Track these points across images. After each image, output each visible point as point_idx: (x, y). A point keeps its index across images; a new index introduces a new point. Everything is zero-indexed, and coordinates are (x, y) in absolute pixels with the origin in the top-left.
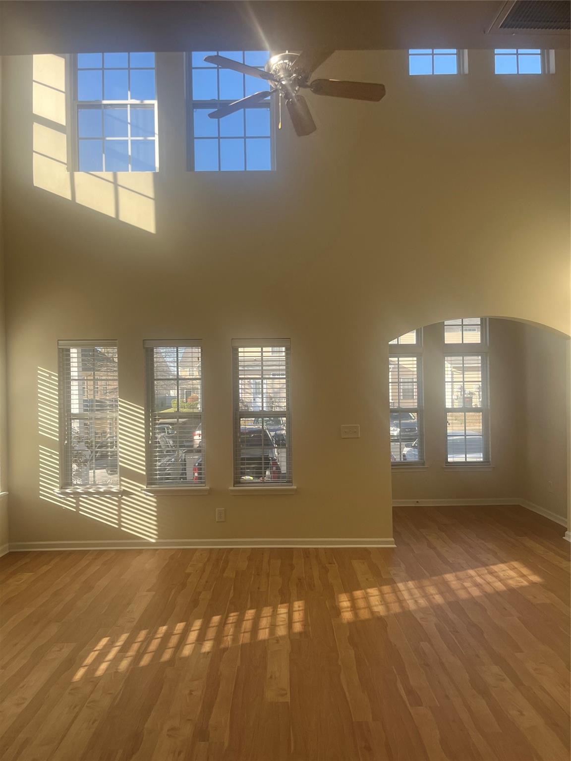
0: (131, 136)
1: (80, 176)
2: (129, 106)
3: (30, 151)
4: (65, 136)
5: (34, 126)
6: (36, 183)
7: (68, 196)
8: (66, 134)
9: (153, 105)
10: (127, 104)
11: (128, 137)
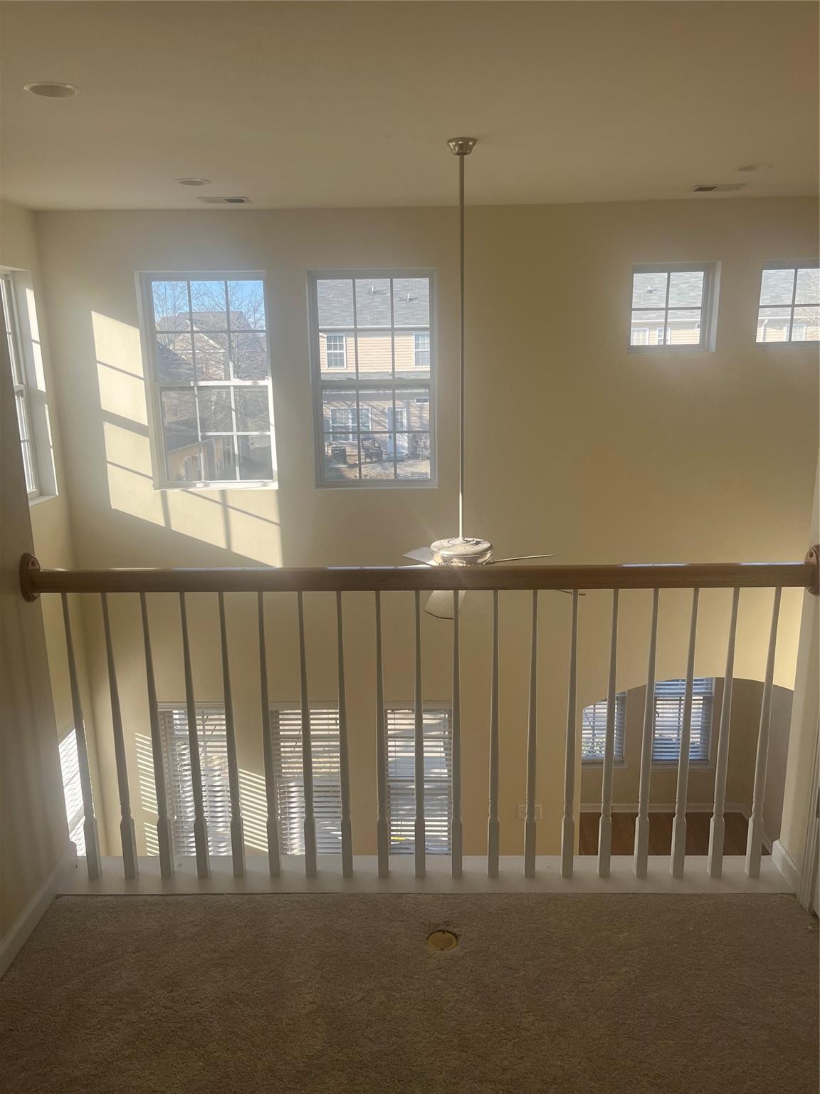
0: (238, 431)
1: (175, 495)
2: (232, 388)
3: (102, 462)
4: (148, 439)
5: (105, 426)
6: (115, 504)
7: (161, 522)
8: (148, 437)
9: (266, 387)
10: (230, 386)
11: (232, 431)
